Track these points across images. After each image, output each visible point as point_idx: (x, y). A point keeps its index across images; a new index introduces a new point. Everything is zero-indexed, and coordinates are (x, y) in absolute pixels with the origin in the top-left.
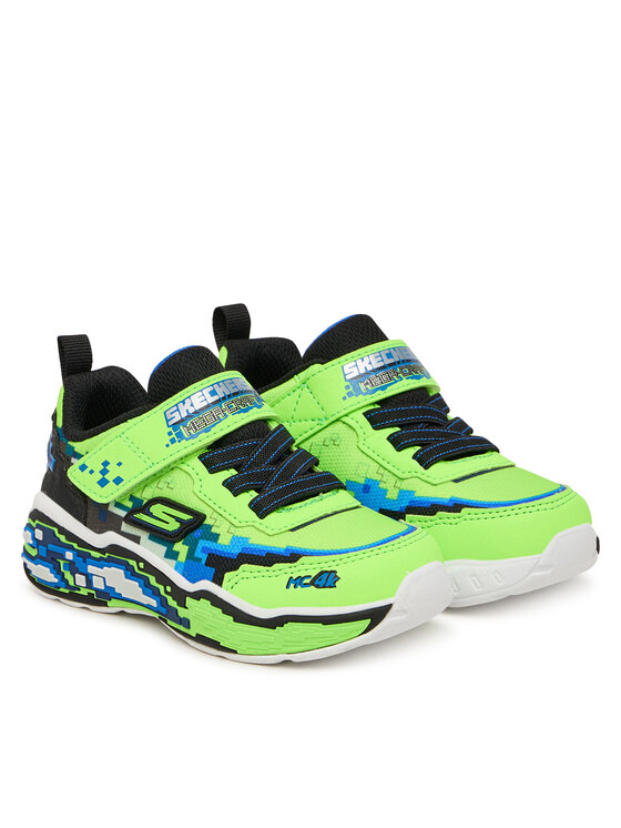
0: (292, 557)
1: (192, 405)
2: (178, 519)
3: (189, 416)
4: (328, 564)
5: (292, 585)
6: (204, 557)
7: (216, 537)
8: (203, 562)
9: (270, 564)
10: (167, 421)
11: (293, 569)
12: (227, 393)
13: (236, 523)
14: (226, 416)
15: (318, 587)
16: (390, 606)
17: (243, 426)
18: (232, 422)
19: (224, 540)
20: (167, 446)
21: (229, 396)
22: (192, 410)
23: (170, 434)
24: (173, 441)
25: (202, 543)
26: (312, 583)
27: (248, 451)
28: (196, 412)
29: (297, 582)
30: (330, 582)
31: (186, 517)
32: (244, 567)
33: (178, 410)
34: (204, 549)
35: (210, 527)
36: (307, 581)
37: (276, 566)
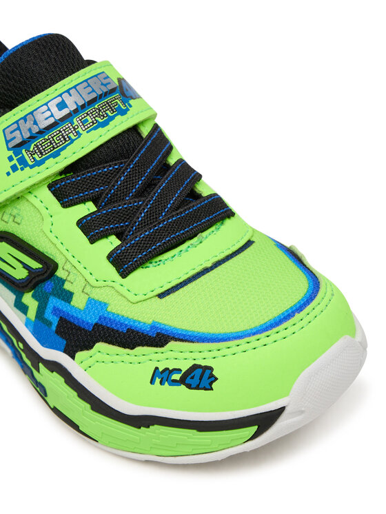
0: (159, 338)
1: (35, 123)
2: (26, 266)
3: (32, 138)
4: (202, 355)
5: (158, 380)
6: (55, 321)
7: (68, 296)
8: (54, 328)
9: (131, 346)
10: (7, 142)
11: (159, 356)
12: (80, 103)
13: (92, 280)
14: (79, 134)
15: (189, 387)
16: (282, 409)
17: (101, 146)
18: (87, 142)
19: (79, 302)
20: (8, 174)
21: (83, 107)
22: (35, 129)
23: (10, 159)
24: (14, 168)
25: (54, 302)
26: (182, 381)
27: (108, 178)
28: (41, 132)
29: (163, 376)
30: (205, 382)
31: (35, 265)
32: (100, 346)
33: (18, 128)
34: (56, 311)
35: (63, 281)
36: (176, 377)
37: (140, 350)
